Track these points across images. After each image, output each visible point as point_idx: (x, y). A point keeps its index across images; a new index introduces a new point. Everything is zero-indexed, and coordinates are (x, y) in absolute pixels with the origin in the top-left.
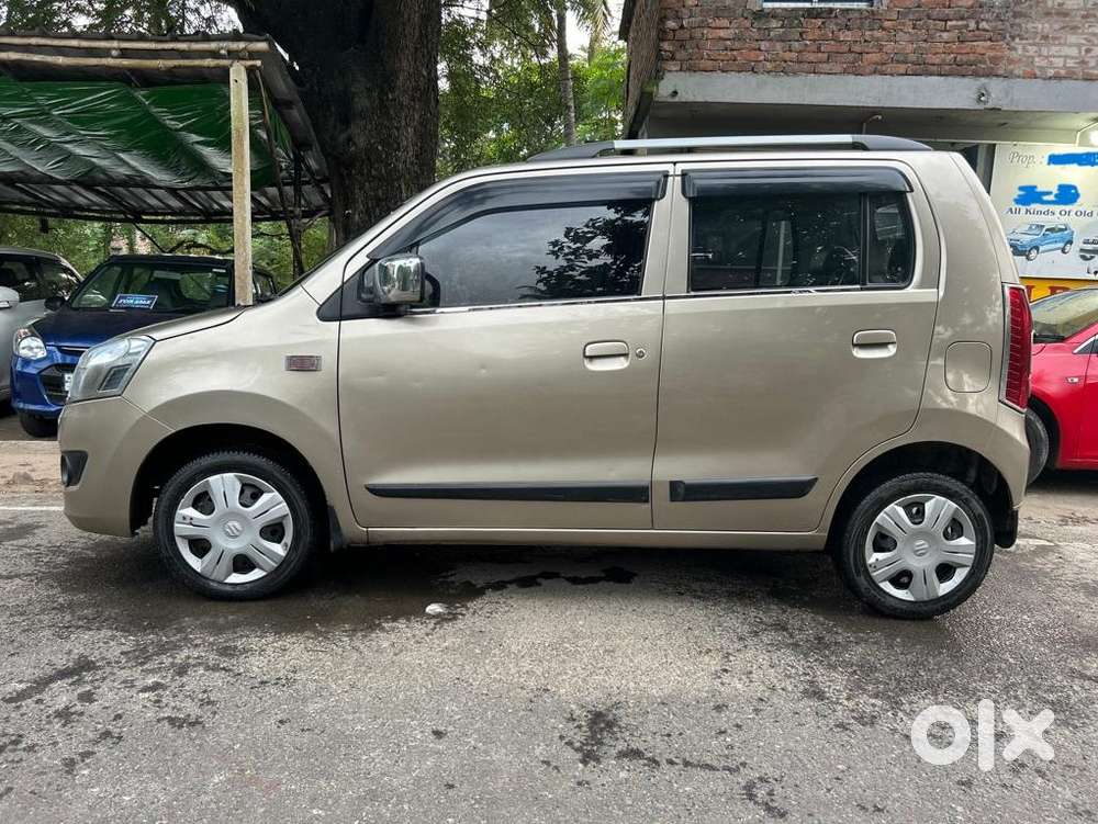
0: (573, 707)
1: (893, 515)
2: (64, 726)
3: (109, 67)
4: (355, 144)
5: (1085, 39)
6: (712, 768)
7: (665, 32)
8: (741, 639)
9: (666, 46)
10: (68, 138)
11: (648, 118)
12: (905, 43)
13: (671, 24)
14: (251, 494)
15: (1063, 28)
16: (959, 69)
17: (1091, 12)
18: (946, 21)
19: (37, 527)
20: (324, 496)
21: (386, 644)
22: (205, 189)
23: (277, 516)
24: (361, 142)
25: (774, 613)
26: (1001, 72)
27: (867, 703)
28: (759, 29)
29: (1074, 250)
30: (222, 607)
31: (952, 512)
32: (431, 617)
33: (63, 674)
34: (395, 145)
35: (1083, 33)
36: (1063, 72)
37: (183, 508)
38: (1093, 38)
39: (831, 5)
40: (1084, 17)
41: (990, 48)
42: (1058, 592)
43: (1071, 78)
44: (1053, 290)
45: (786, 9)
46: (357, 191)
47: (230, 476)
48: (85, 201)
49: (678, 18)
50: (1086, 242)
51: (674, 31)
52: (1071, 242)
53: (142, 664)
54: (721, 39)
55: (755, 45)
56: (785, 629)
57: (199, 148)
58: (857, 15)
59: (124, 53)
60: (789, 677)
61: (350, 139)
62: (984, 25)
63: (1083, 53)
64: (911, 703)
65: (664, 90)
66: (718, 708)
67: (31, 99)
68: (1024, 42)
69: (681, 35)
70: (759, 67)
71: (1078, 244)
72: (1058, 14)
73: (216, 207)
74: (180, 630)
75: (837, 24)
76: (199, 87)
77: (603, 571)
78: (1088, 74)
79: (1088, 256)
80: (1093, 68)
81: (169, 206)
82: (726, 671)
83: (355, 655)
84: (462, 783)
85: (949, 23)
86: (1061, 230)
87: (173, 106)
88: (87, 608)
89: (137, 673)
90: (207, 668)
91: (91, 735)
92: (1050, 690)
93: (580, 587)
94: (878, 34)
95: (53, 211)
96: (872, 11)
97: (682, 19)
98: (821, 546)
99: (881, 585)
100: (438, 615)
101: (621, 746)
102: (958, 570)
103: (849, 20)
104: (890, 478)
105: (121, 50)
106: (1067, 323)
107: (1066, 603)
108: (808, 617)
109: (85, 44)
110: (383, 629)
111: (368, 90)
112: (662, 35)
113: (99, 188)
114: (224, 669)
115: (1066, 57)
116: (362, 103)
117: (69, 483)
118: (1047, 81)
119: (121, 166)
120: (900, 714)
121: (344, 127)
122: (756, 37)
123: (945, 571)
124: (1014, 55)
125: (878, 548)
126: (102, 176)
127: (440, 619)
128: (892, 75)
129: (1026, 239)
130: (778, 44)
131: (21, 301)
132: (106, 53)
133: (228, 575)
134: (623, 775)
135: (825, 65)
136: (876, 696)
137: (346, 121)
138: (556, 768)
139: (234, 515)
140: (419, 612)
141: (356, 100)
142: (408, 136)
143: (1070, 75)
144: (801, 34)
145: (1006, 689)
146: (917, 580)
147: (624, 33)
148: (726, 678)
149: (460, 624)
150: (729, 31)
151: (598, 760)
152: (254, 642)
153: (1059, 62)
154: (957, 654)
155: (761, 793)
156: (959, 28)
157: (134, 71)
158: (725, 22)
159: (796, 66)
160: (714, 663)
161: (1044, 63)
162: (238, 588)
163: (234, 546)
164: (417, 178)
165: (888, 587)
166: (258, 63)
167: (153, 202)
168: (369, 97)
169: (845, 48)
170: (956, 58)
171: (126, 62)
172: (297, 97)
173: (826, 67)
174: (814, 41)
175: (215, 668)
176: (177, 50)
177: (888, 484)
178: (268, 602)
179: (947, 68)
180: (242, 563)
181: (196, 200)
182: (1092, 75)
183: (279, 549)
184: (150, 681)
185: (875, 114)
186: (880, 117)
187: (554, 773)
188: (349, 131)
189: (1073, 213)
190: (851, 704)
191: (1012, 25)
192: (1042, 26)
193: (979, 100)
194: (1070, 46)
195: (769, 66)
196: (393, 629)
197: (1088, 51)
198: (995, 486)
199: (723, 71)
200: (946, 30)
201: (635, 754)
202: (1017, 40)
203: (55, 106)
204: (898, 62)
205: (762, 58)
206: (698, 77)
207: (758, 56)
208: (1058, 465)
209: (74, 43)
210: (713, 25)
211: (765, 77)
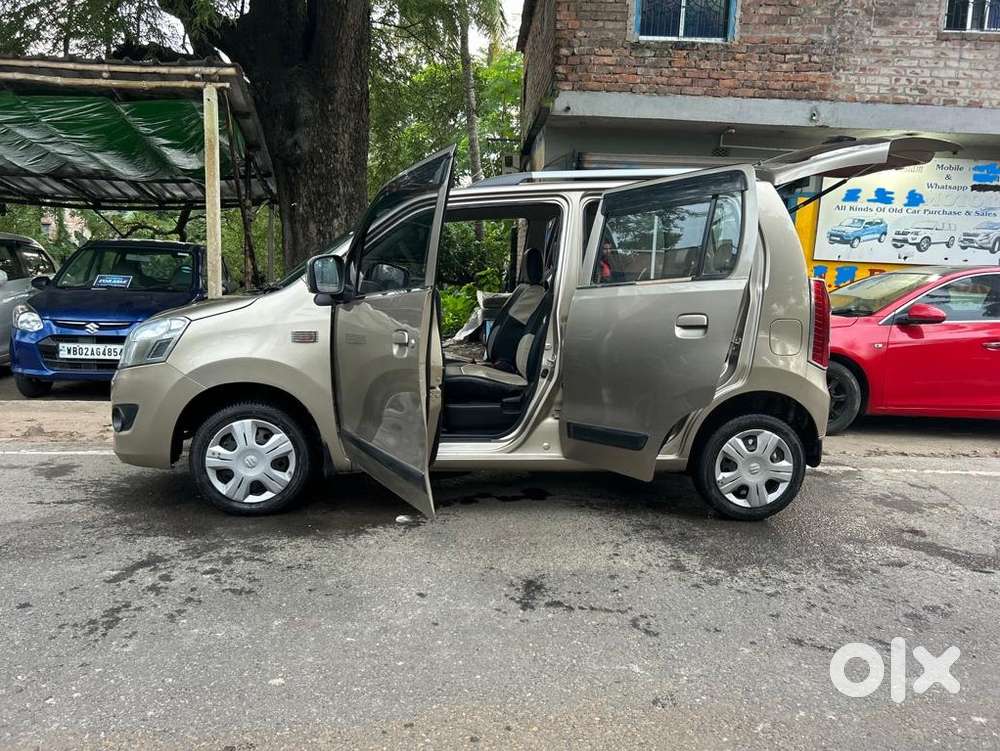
0: (512, 578)
1: (735, 445)
2: (157, 595)
3: (100, 87)
4: (300, 147)
5: (895, 71)
6: (611, 611)
7: (559, 58)
8: (626, 535)
9: (560, 69)
10: (50, 140)
11: (544, 127)
12: (752, 72)
13: (564, 51)
14: (264, 435)
15: (877, 62)
16: (796, 93)
17: (899, 49)
18: (785, 55)
19: (75, 467)
20: (319, 435)
21: (372, 542)
22: (161, 182)
23: (284, 451)
24: (306, 146)
25: (650, 519)
26: (828, 96)
27: (714, 573)
28: (636, 57)
29: (888, 240)
30: (243, 520)
31: (775, 442)
32: (400, 524)
33: (142, 564)
34: (333, 149)
35: (893, 66)
36: (877, 97)
37: (213, 446)
38: (900, 70)
39: (693, 40)
40: (894, 53)
41: (821, 77)
42: (854, 502)
43: (883, 102)
44: (872, 272)
45: (657, 42)
46: (302, 188)
47: (248, 422)
48: (51, 190)
49: (570, 46)
50: (898, 233)
51: (567, 57)
52: (885, 234)
53: (198, 557)
54: (606, 64)
55: (632, 70)
56: (659, 529)
57: (164, 149)
58: (714, 48)
59: (114, 75)
60: (660, 557)
61: (296, 143)
62: (815, 58)
63: (893, 82)
64: (744, 572)
65: (559, 105)
66: (612, 577)
67: (24, 108)
68: (846, 72)
69: (572, 60)
70: (637, 90)
71: (891, 234)
72: (874, 50)
73: (168, 195)
74: (216, 536)
75: (698, 55)
76: (172, 102)
77: (523, 491)
78: (896, 99)
79: (899, 244)
80: (901, 94)
81: (125, 195)
82: (617, 555)
83: (351, 550)
84: (443, 623)
85: (788, 57)
86: (878, 223)
87: (148, 116)
88: (140, 522)
89: (196, 563)
90: (246, 559)
91: (178, 601)
92: (839, 562)
93: (507, 503)
94: (732, 64)
95: (21, 198)
96: (727, 46)
97: (573, 47)
98: (684, 467)
99: (727, 496)
100: (406, 523)
101: (547, 600)
102: (781, 485)
103: (708, 52)
104: (732, 419)
105: (110, 72)
106: (883, 299)
107: (858, 509)
108: (674, 521)
109: (80, 67)
110: (367, 533)
111: (312, 102)
112: (557, 60)
113: (68, 180)
114: (258, 559)
115: (879, 85)
116: (305, 113)
117: (123, 428)
118: (864, 105)
119: (91, 162)
120: (736, 578)
121: (290, 133)
122: (635, 64)
123: (771, 485)
124: (838, 83)
125: (724, 469)
126: (70, 170)
127: (408, 526)
128: (742, 97)
129: (850, 231)
130: (652, 70)
131: (9, 280)
132: (98, 75)
133: (246, 497)
134: (550, 616)
135: (688, 88)
136: (720, 568)
137: (292, 126)
138: (505, 612)
139: (252, 451)
140: (392, 522)
141: (301, 110)
142: (344, 141)
143: (883, 100)
144: (670, 63)
145: (809, 562)
146: (753, 491)
147: (521, 46)
148: (616, 559)
149: (422, 528)
150: (613, 58)
151: (533, 608)
152: (274, 542)
153: (874, 89)
154: (779, 542)
155: (642, 623)
156: (795, 60)
157: (120, 89)
158: (609, 52)
159: (667, 89)
160: (608, 550)
161: (862, 90)
162: (253, 507)
163: (253, 474)
164: (352, 176)
165: (731, 497)
166: (227, 85)
167: (112, 191)
168: (312, 108)
169: (705, 75)
170: (792, 85)
171: (115, 83)
172: (253, 108)
173: (689, 89)
174: (681, 68)
175: (252, 559)
176: (159, 74)
177: (731, 423)
178: (279, 517)
179: (786, 92)
180: (257, 487)
181: (151, 190)
182: (900, 99)
183: (286, 477)
184: (208, 567)
185: (729, 128)
186: (734, 131)
187: (504, 615)
188: (296, 136)
189: (886, 210)
190: (703, 573)
191: (837, 59)
192: (861, 60)
193: (811, 119)
194: (883, 75)
195: (644, 88)
196: (374, 533)
197: (897, 80)
198: (806, 423)
199: (607, 91)
200: (785, 62)
201: (559, 604)
202: (841, 71)
203: (44, 115)
204: (747, 87)
205: (639, 81)
206: (586, 95)
207: (636, 79)
208: (868, 412)
209: (71, 66)
210: (599, 53)
211: (642, 96)
